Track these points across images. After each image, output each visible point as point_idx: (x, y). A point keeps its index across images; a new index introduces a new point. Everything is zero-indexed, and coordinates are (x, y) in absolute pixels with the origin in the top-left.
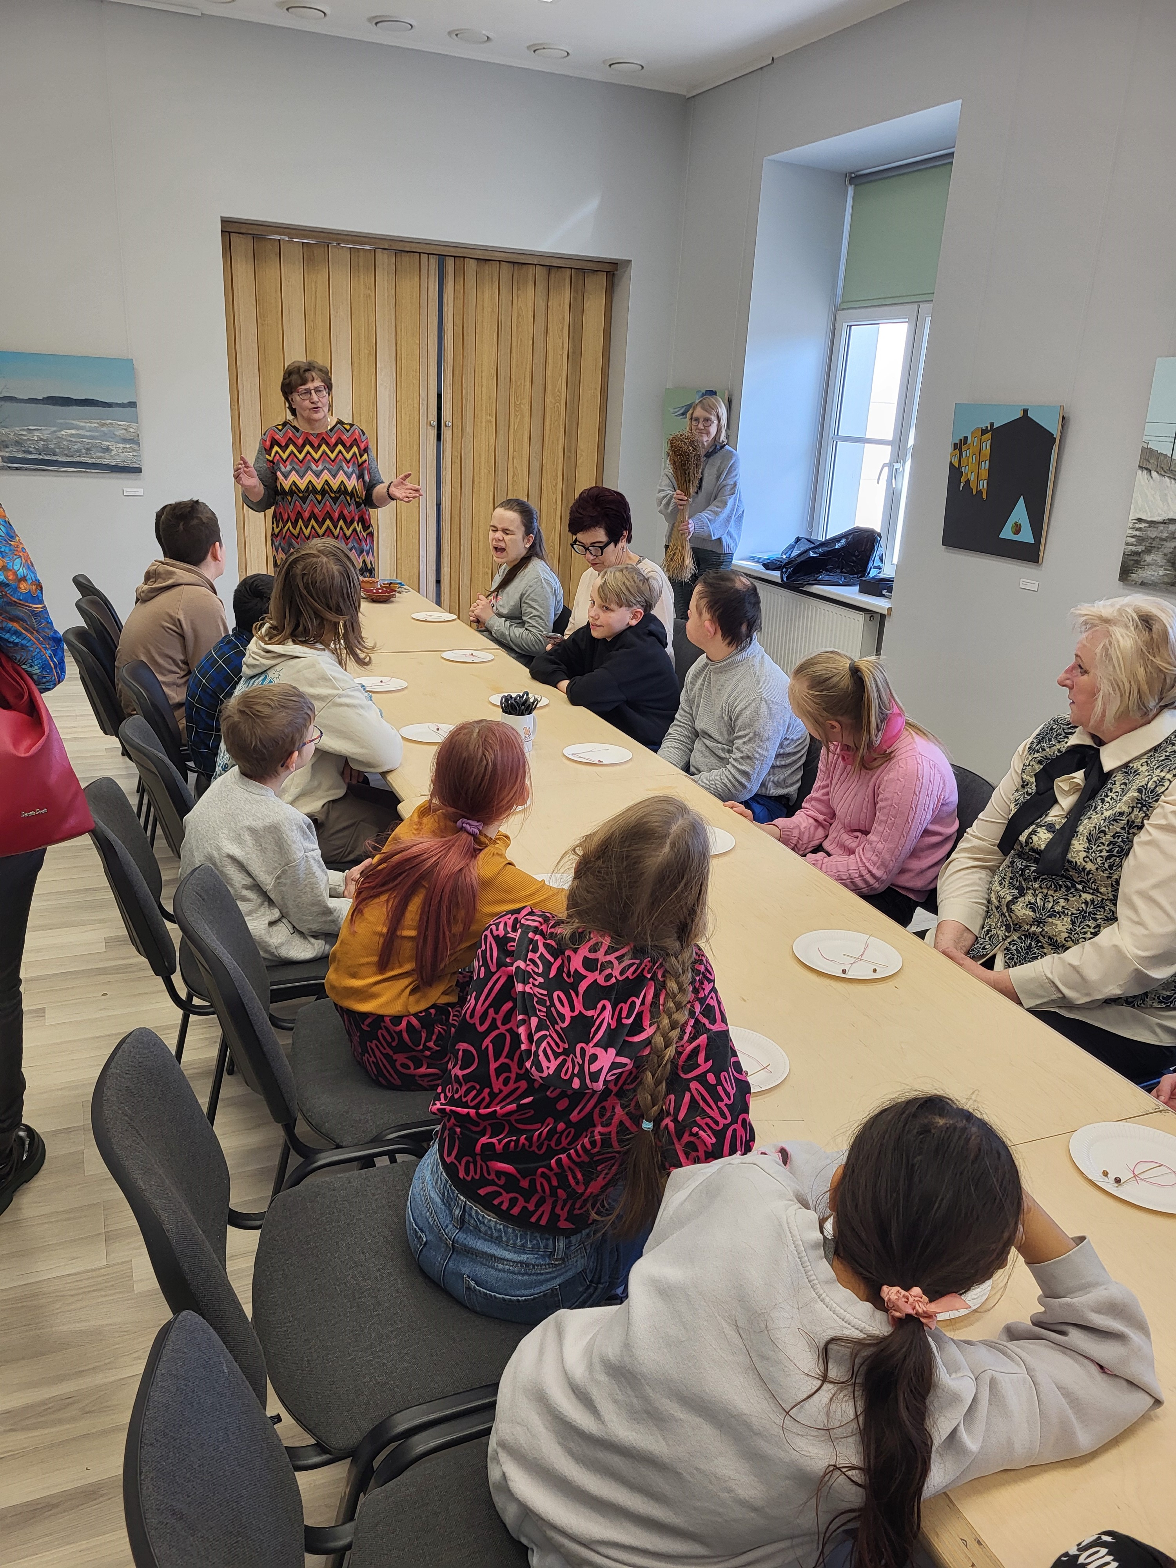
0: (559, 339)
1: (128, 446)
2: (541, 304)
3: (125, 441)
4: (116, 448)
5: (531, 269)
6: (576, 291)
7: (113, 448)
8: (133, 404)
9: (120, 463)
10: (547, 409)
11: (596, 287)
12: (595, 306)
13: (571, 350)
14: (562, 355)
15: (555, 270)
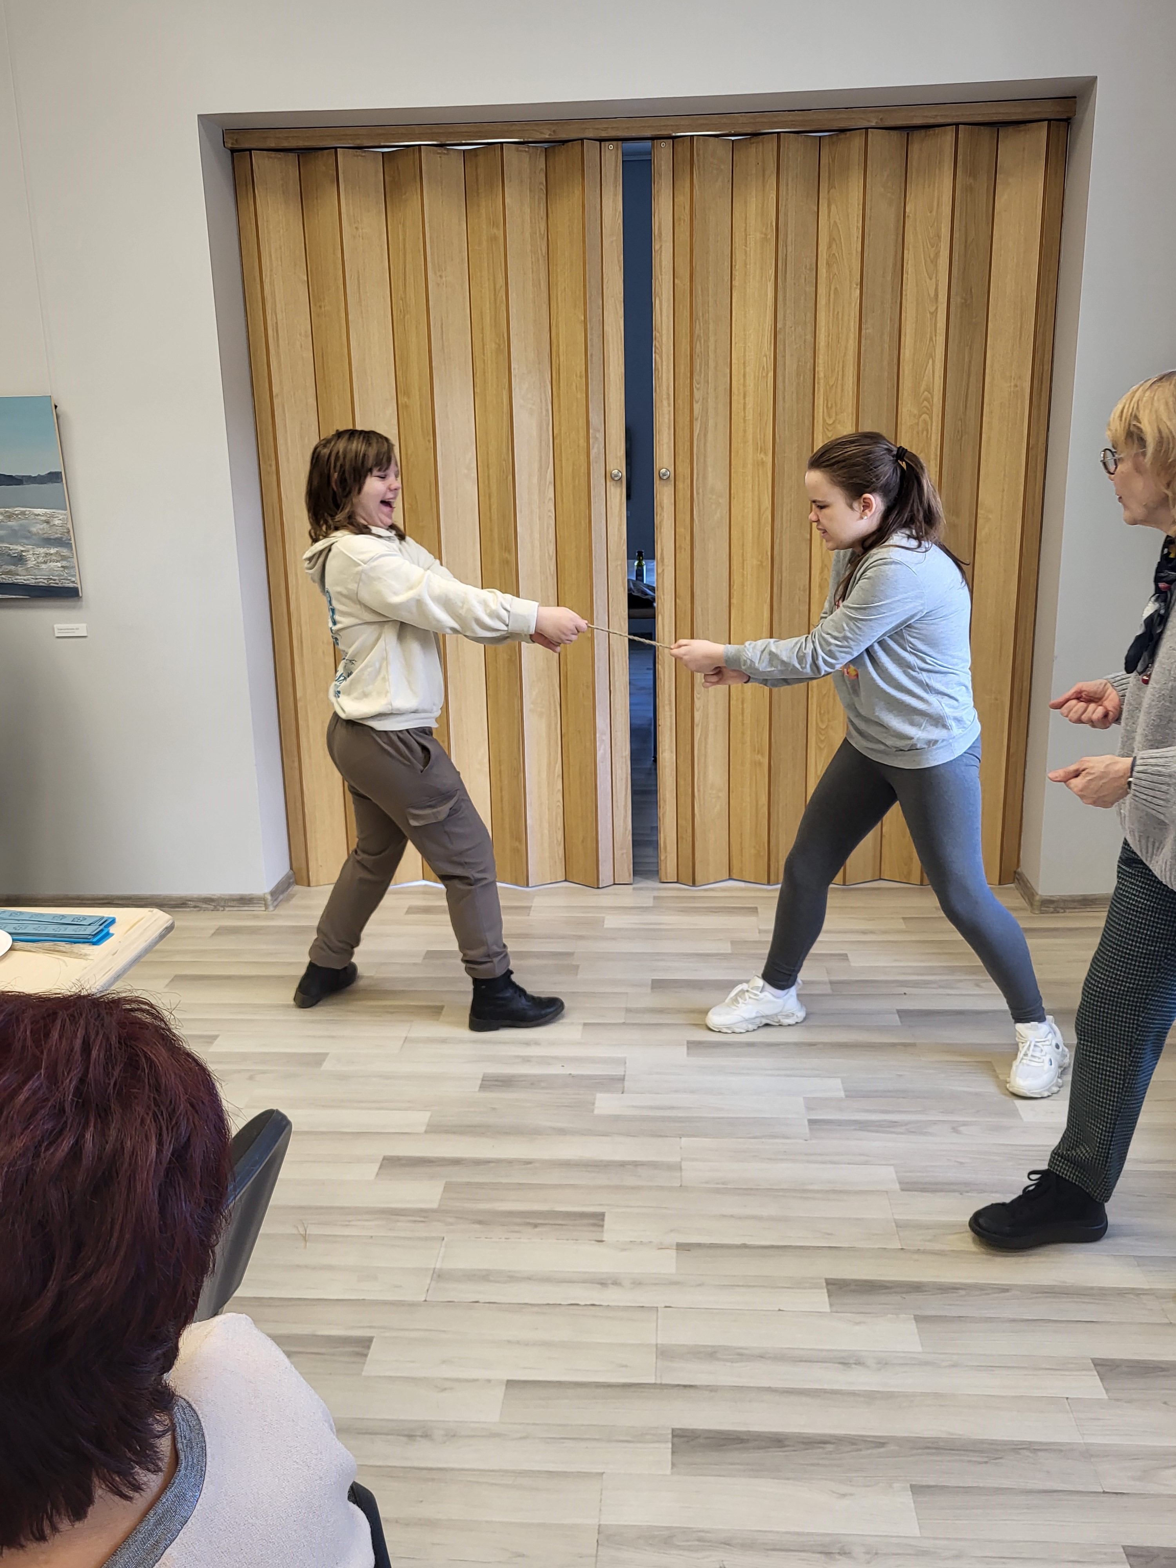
0: (930, 280)
1: (53, 551)
3: (48, 541)
4: (34, 554)
5: (857, 141)
6: (972, 173)
7: (29, 555)
8: (58, 477)
9: (43, 581)
12: (1021, 196)
13: (956, 300)
14: (934, 314)
15: (917, 135)
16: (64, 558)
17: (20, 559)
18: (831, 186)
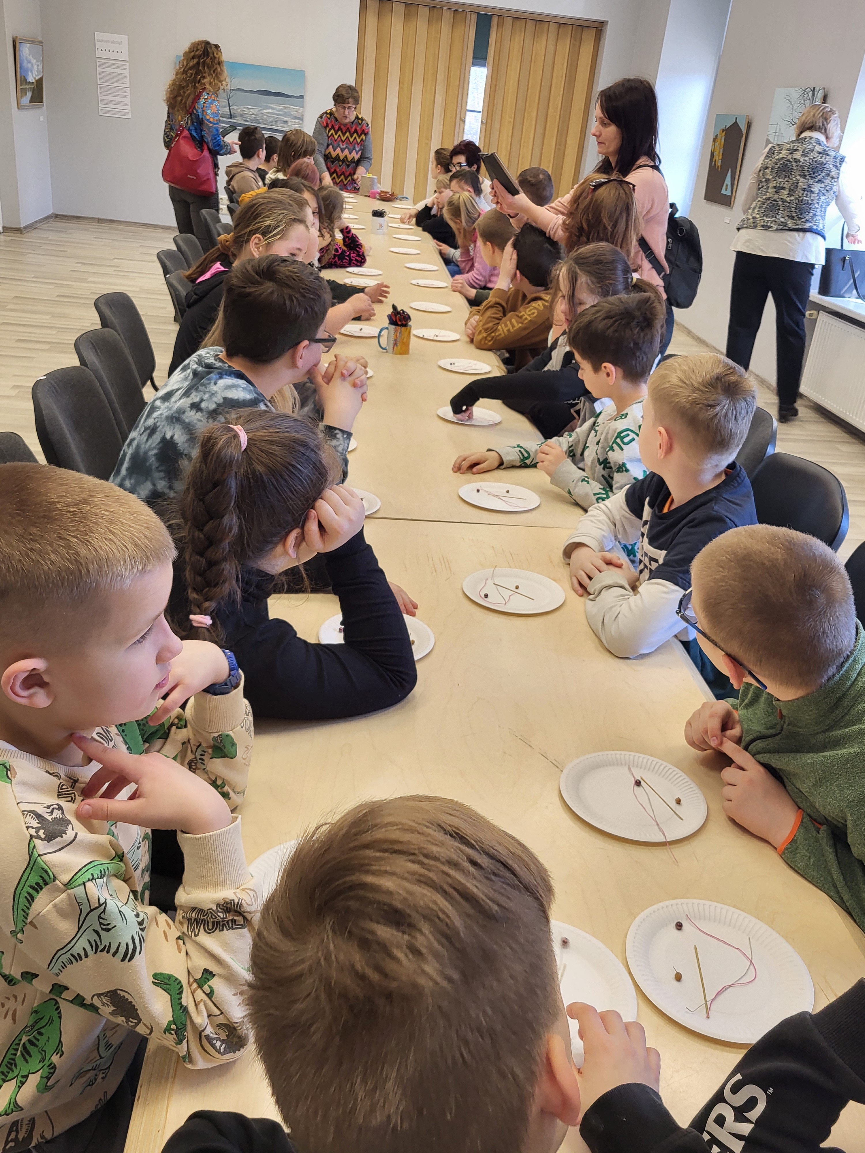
0: (561, 70)
2: (551, 48)
3: (296, 118)
5: (546, 24)
6: (575, 40)
8: (302, 97)
10: (549, 116)
11: (589, 36)
12: (587, 50)
13: (567, 78)
14: (561, 81)
15: (562, 25)
16: (300, 124)
17: (286, 122)
18: (538, 37)
